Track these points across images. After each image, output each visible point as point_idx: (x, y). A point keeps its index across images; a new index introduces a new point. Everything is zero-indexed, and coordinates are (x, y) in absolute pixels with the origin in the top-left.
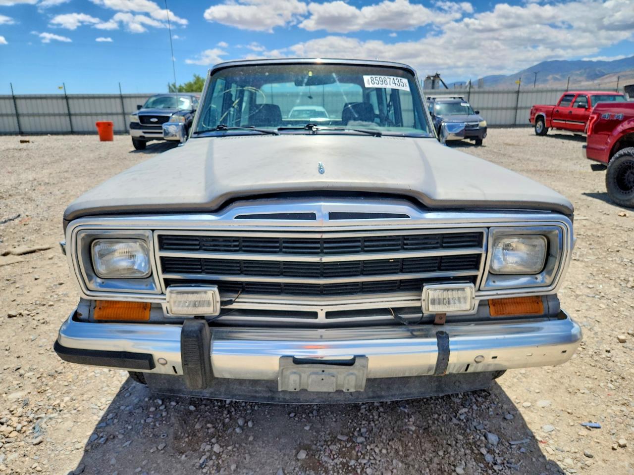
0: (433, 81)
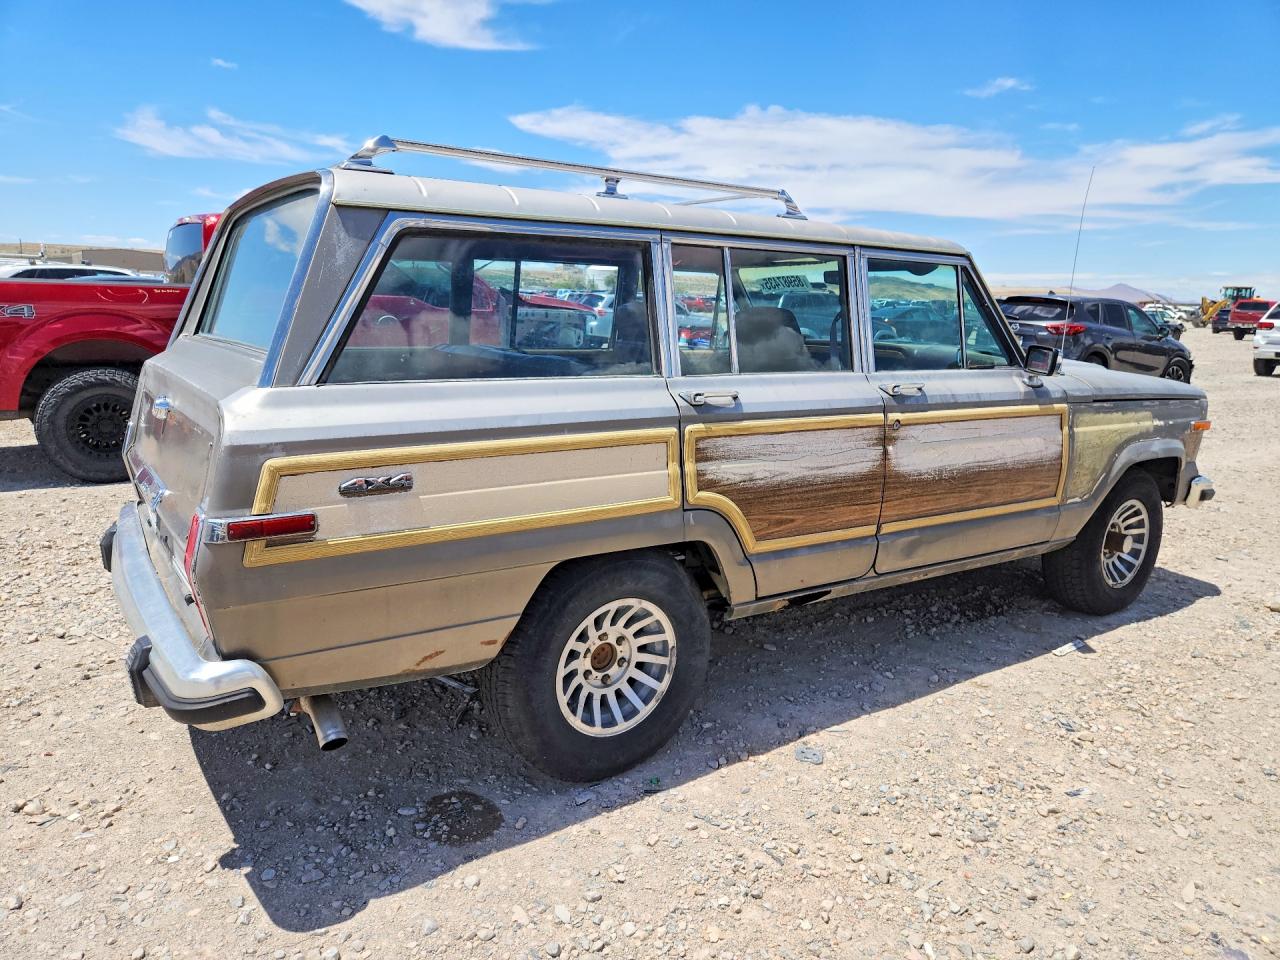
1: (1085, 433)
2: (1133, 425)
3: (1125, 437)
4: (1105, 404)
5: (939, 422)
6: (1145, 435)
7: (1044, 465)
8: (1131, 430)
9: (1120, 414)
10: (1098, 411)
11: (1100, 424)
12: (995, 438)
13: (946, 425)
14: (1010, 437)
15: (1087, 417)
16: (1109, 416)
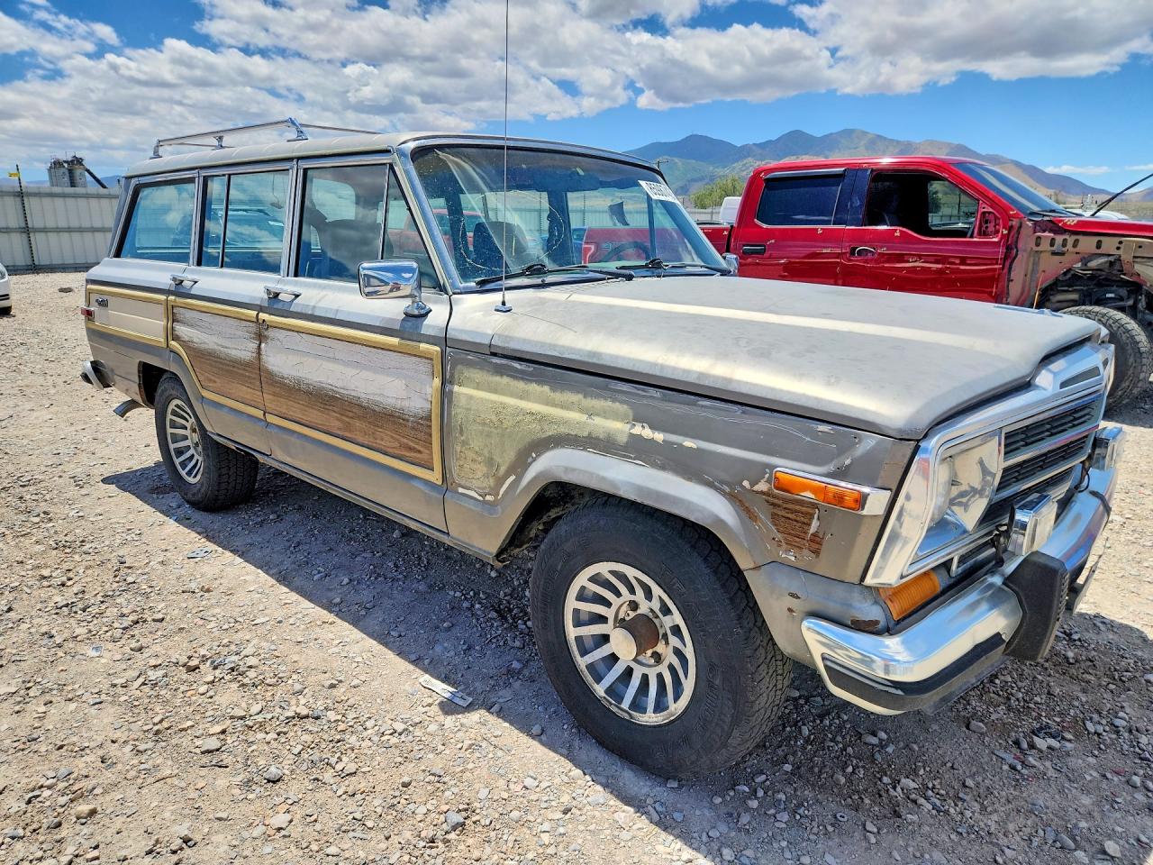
0: (71, 172)
1: (471, 397)
2: (573, 415)
3: (551, 431)
4: (516, 365)
5: (299, 331)
6: (605, 445)
7: (408, 421)
8: (566, 422)
9: (546, 388)
10: (500, 371)
11: (503, 394)
12: (347, 364)
13: (303, 335)
14: (365, 368)
15: (478, 375)
16: (521, 385)
